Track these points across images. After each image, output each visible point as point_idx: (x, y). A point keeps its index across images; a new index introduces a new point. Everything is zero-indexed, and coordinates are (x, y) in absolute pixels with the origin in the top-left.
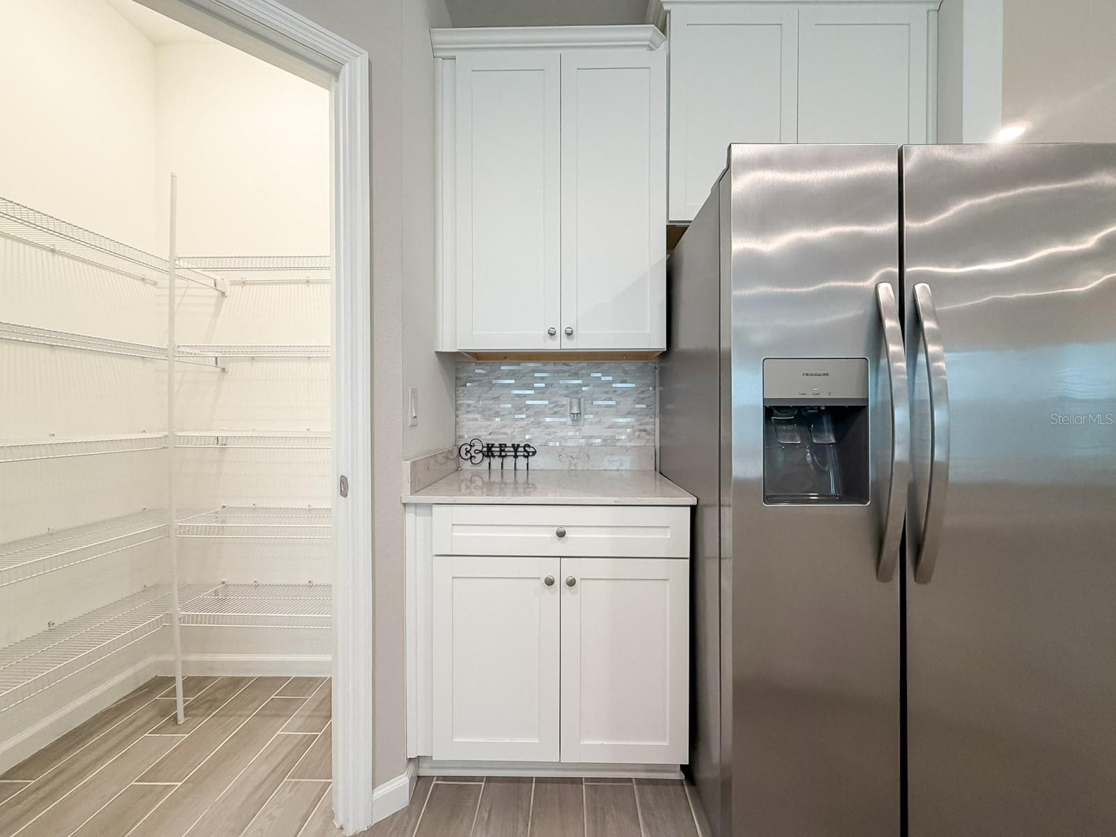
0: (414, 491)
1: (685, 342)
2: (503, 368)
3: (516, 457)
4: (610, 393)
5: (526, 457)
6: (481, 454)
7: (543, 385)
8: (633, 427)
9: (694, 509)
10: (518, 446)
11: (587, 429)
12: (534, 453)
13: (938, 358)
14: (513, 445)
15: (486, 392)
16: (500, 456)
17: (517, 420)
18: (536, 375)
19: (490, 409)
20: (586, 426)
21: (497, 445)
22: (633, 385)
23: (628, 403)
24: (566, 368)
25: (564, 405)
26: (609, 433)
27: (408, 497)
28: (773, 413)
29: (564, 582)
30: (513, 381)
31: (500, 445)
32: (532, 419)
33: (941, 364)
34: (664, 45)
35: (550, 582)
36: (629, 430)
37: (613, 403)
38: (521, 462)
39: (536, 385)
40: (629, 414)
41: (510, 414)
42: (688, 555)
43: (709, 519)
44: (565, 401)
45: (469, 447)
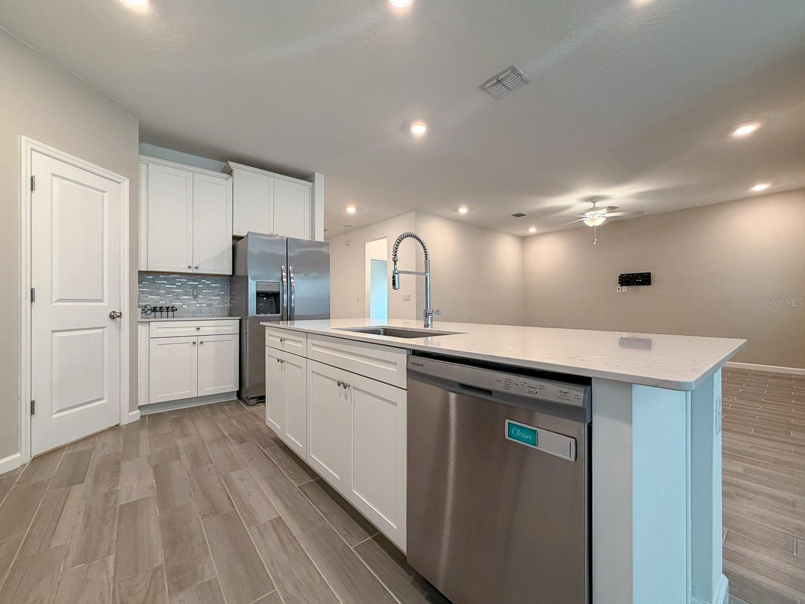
0: (142, 318)
1: (238, 273)
2: (161, 276)
3: (168, 311)
4: (209, 287)
5: (173, 311)
6: (150, 311)
7: (180, 284)
8: (219, 300)
9: (240, 320)
10: (169, 307)
11: (200, 301)
12: (176, 310)
13: (293, 283)
14: (166, 307)
15: (153, 286)
16: (160, 311)
17: (168, 297)
18: (177, 280)
19: (154, 293)
20: (199, 300)
21: (158, 307)
22: (219, 285)
23: (217, 292)
24: (191, 278)
25: (189, 292)
26: (210, 302)
27: (140, 320)
28: (259, 294)
29: (199, 343)
30: (166, 282)
31: (160, 307)
32: (175, 297)
33: (294, 284)
34: (231, 179)
35: (194, 343)
36: (217, 301)
37: (211, 291)
38: (170, 314)
39: (177, 284)
40: (218, 295)
41: (165, 294)
42: (238, 332)
43: (244, 322)
44: (190, 290)
45: (144, 308)
